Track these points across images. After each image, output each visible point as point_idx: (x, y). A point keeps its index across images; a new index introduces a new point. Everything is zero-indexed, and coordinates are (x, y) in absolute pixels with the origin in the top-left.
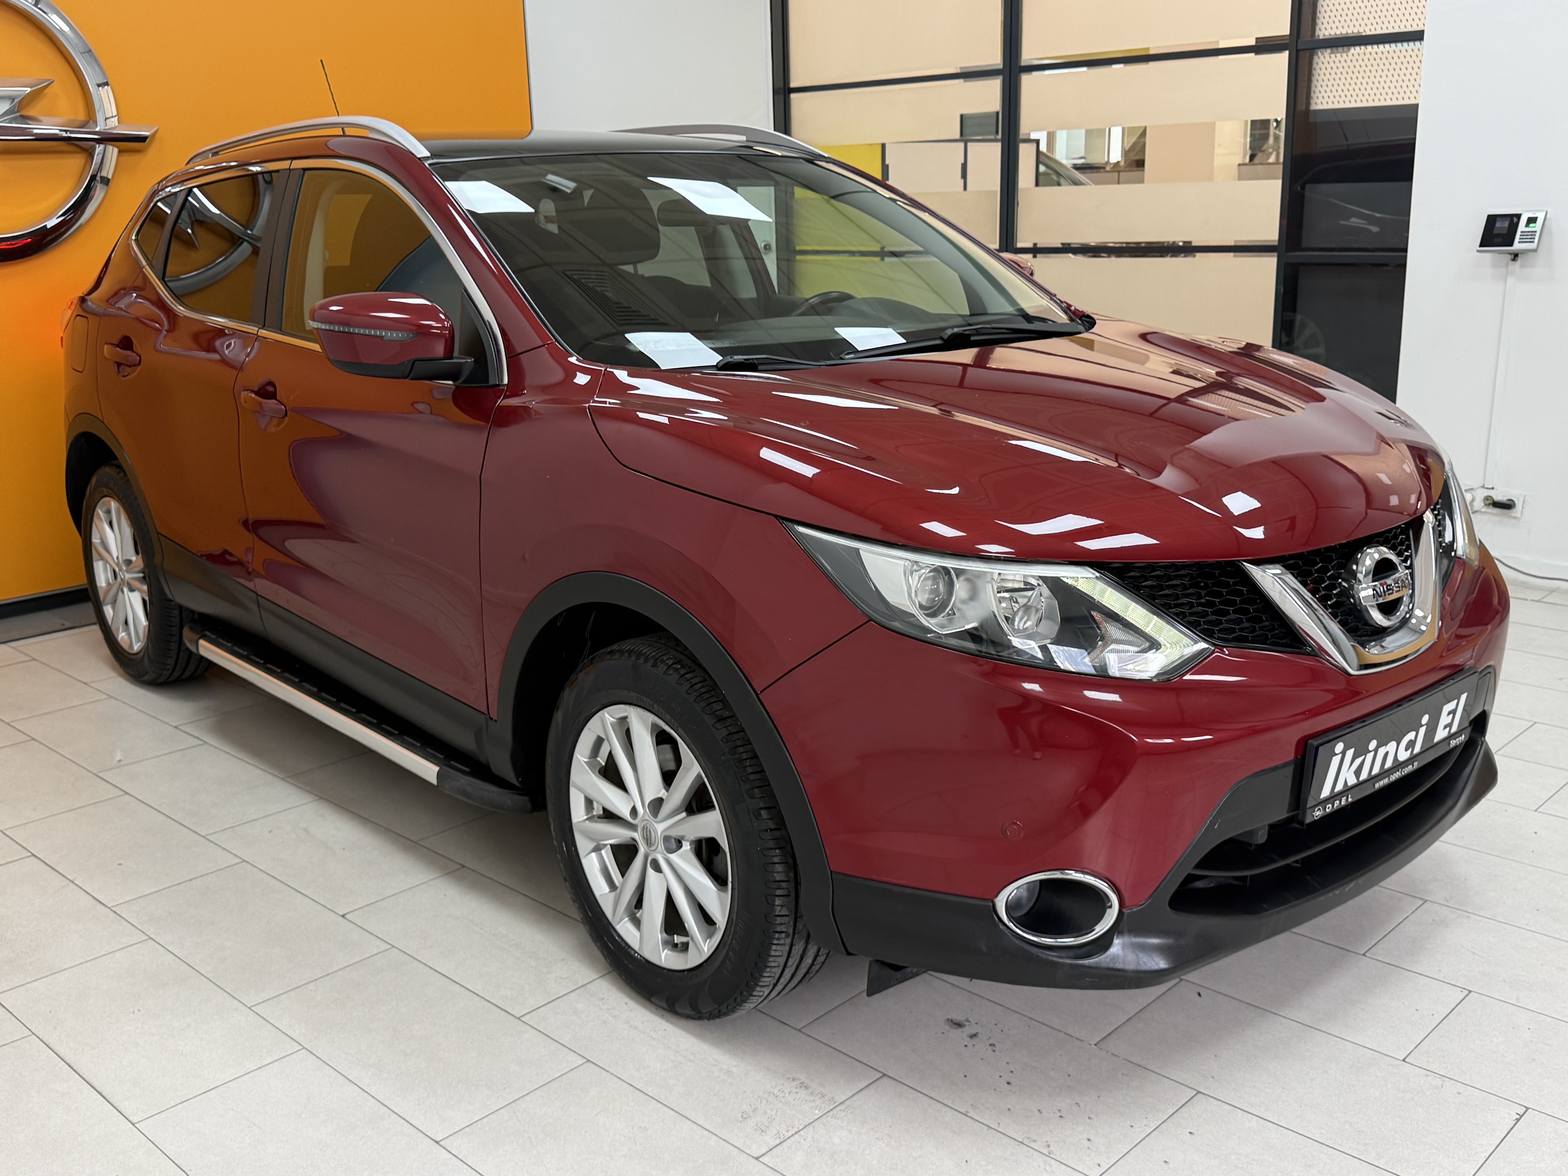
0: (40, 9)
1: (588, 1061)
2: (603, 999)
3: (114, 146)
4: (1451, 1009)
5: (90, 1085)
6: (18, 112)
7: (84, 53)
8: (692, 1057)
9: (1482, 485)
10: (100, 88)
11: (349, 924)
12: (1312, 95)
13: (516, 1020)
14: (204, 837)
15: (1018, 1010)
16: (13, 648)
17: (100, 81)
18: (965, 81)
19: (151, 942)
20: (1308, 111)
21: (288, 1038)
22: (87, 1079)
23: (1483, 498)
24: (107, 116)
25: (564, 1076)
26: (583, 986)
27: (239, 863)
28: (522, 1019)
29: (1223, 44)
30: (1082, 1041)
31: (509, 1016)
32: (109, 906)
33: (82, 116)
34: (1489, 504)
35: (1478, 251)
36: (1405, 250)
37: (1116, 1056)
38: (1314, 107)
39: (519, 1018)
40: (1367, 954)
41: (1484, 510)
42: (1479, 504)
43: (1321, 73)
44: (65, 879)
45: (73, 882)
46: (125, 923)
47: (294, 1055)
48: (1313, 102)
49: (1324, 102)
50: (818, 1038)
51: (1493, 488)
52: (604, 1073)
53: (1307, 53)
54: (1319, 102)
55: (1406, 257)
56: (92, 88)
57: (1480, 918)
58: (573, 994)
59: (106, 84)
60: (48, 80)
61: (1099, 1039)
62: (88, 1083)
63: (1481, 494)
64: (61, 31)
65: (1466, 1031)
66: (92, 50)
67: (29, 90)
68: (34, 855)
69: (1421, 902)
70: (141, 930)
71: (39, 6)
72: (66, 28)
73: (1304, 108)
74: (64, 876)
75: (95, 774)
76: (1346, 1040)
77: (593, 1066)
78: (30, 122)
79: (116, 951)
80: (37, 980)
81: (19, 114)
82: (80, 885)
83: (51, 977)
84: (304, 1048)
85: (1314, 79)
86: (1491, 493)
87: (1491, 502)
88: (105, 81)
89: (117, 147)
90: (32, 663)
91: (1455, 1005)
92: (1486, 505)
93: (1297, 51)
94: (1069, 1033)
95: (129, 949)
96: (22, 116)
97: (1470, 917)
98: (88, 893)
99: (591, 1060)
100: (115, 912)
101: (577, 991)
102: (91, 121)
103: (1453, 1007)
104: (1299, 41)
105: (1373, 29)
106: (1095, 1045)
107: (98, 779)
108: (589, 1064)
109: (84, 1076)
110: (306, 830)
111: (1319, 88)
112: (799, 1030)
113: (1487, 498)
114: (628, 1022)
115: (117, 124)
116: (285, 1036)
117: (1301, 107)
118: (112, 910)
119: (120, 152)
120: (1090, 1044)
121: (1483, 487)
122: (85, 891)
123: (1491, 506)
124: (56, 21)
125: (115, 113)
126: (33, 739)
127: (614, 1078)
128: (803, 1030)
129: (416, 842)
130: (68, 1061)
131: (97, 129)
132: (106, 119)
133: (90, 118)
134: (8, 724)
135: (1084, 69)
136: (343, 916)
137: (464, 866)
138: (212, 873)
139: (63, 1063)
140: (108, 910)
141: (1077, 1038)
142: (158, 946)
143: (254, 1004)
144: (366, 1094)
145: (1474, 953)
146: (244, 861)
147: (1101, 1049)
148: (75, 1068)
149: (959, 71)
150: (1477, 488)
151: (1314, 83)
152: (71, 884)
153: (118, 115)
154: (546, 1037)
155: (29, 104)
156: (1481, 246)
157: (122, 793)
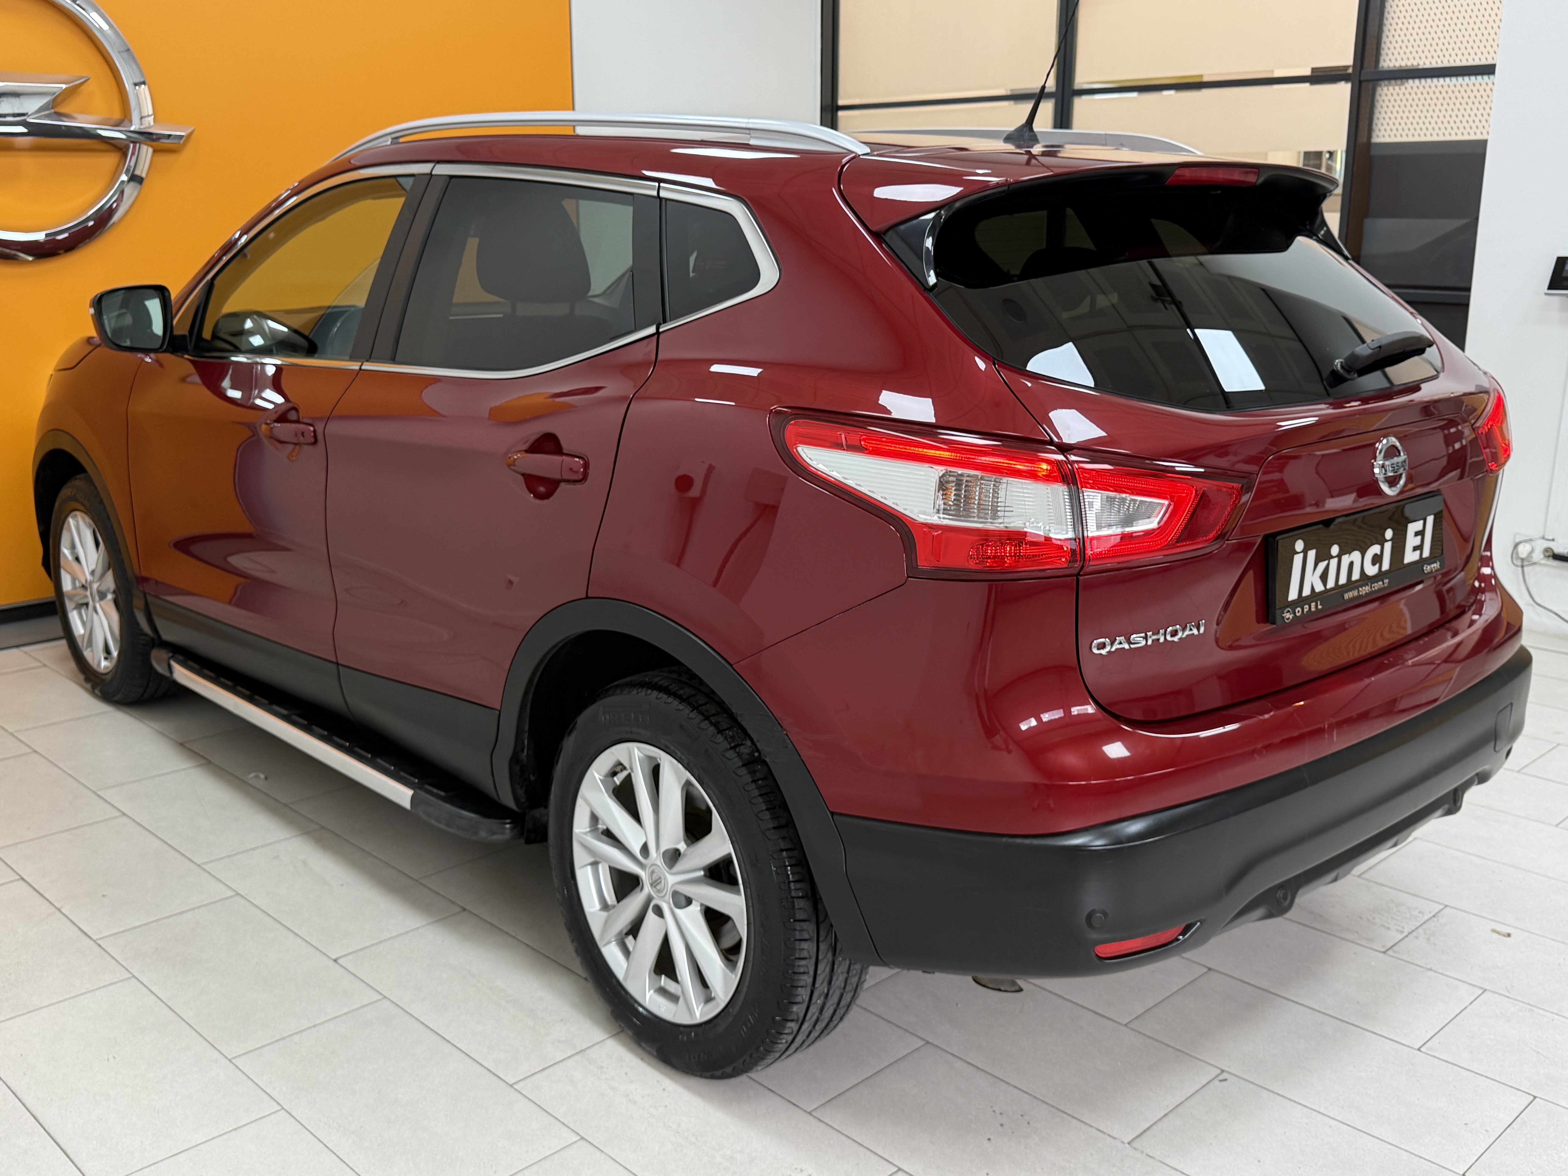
0: (78, 5)
1: (582, 1138)
2: (602, 1067)
3: (148, 145)
4: (1515, 1117)
5: (55, 1141)
6: (52, 108)
7: (122, 52)
8: (693, 1139)
9: (1541, 535)
10: (137, 87)
11: (342, 970)
12: (1374, 127)
13: (509, 1087)
14: (199, 866)
15: (1046, 1100)
16: (26, 653)
17: (137, 80)
18: (1015, 104)
19: (134, 980)
20: (1369, 144)
21: (267, 1097)
22: (52, 1134)
23: (1542, 549)
24: (143, 115)
25: (556, 1156)
26: (581, 1051)
27: (231, 897)
28: (515, 1086)
29: (1278, 74)
30: (1114, 1138)
31: (501, 1082)
32: (94, 938)
33: (117, 115)
34: (1549, 556)
35: (1546, 294)
36: (1468, 289)
37: (1151, 1157)
38: (1376, 139)
39: (511, 1086)
40: (1422, 1049)
41: (1543, 562)
42: (1538, 556)
43: (1384, 105)
44: (51, 906)
45: (59, 910)
46: (109, 958)
47: (273, 1116)
48: (1374, 135)
49: (1386, 134)
50: (830, 1123)
51: (1553, 540)
52: (598, 1153)
53: (1371, 85)
54: (1381, 134)
55: (1469, 297)
56: (128, 86)
57: (1545, 1013)
58: (570, 1061)
59: (144, 83)
60: (83, 77)
61: (1133, 1137)
62: (52, 1138)
63: (1542, 545)
64: (101, 30)
65: (1531, 1143)
66: (132, 50)
67: (64, 86)
68: (23, 879)
69: (1481, 992)
70: (124, 967)
71: (78, 2)
72: (105, 27)
73: (1365, 140)
74: (51, 903)
75: (95, 793)
76: (1400, 1148)
77: (587, 1144)
78: (64, 119)
79: (97, 989)
80: (12, 1018)
81: (52, 111)
82: (66, 913)
83: (26, 1016)
84: (283, 1108)
85: (1376, 111)
86: (1551, 545)
87: (1551, 554)
88: (142, 80)
89: (152, 146)
90: (43, 669)
91: (1519, 1113)
92: (1545, 556)
93: (1360, 82)
94: (1101, 1129)
95: (112, 987)
96: (56, 113)
97: (1533, 1010)
98: (74, 924)
99: (586, 1137)
100: (100, 946)
101: (576, 1058)
102: (126, 120)
103: (1517, 1115)
104: (1363, 71)
105: (1439, 62)
106: (1129, 1143)
107: (97, 798)
108: (582, 1142)
109: (49, 1131)
110: (305, 863)
111: (1382, 120)
112: (810, 1113)
113: (1547, 550)
114: (627, 1096)
115: (152, 123)
116: (264, 1094)
117: (1362, 139)
118: (97, 943)
119: (155, 151)
120: (1123, 1142)
121: (1543, 538)
122: (72, 921)
123: (1551, 558)
124: (95, 20)
125: (151, 112)
126: (35, 751)
127: (609, 1159)
128: (814, 1113)
129: (417, 881)
130: (34, 1113)
131: (132, 129)
132: (141, 118)
133: (126, 117)
134: (12, 734)
135: (1134, 95)
136: (335, 961)
137: (464, 909)
138: (205, 905)
139: (29, 1114)
140: (92, 943)
141: (1109, 1135)
142: (141, 986)
143: (234, 1056)
144: (344, 1165)
145: (1538, 1053)
146: (238, 894)
147: (1135, 1149)
148: (41, 1121)
149: (1009, 93)
150: (1536, 539)
151: (1376, 115)
152: (57, 911)
153: (154, 113)
154: (539, 1108)
155: (63, 101)
156: (1550, 288)
157: (119, 814)
